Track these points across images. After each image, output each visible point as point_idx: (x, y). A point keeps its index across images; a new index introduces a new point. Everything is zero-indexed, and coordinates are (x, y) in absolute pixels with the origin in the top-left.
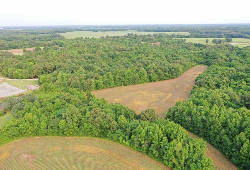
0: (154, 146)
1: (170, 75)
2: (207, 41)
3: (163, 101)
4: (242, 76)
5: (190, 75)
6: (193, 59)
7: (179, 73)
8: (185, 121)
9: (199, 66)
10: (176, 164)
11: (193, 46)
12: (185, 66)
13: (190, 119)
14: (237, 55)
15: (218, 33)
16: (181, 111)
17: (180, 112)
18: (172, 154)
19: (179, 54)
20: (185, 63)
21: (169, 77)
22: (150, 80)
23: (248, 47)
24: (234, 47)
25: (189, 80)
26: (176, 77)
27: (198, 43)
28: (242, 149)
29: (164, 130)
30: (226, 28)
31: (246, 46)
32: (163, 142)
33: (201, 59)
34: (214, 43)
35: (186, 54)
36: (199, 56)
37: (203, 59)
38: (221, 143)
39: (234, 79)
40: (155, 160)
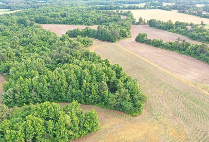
13: (35, 93)
16: (21, 90)
28: (92, 91)
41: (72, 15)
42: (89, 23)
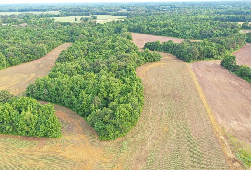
0: (7, 123)
1: (33, 55)
2: (76, 19)
3: (24, 82)
4: (97, 48)
5: (56, 53)
6: (58, 38)
7: (43, 53)
8: (43, 94)
9: (65, 44)
10: (28, 130)
11: (60, 25)
12: (50, 45)
13: (47, 91)
14: (97, 30)
15: (86, 11)
16: (38, 86)
17: (37, 88)
18: (23, 123)
19: (45, 34)
20: (49, 42)
21: (33, 58)
22: (11, 64)
23: (107, 22)
24: (97, 23)
25: (54, 58)
26: (41, 57)
27: (66, 22)
28: (83, 102)
29: (14, 105)
30: (94, 6)
31: (106, 22)
32: (14, 116)
33: (67, 38)
34: (82, 21)
35: (51, 33)
36: (64, 34)
37: (68, 37)
38: (72, 103)
39: (91, 51)
40: (10, 135)
41: (174, 25)
42: (187, 37)
